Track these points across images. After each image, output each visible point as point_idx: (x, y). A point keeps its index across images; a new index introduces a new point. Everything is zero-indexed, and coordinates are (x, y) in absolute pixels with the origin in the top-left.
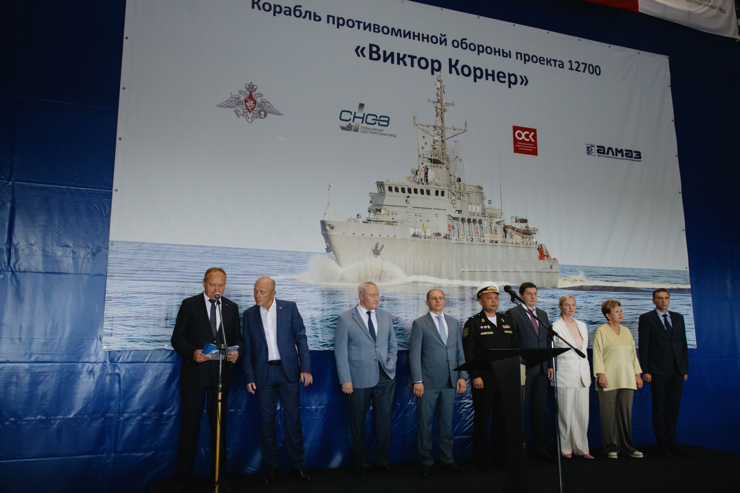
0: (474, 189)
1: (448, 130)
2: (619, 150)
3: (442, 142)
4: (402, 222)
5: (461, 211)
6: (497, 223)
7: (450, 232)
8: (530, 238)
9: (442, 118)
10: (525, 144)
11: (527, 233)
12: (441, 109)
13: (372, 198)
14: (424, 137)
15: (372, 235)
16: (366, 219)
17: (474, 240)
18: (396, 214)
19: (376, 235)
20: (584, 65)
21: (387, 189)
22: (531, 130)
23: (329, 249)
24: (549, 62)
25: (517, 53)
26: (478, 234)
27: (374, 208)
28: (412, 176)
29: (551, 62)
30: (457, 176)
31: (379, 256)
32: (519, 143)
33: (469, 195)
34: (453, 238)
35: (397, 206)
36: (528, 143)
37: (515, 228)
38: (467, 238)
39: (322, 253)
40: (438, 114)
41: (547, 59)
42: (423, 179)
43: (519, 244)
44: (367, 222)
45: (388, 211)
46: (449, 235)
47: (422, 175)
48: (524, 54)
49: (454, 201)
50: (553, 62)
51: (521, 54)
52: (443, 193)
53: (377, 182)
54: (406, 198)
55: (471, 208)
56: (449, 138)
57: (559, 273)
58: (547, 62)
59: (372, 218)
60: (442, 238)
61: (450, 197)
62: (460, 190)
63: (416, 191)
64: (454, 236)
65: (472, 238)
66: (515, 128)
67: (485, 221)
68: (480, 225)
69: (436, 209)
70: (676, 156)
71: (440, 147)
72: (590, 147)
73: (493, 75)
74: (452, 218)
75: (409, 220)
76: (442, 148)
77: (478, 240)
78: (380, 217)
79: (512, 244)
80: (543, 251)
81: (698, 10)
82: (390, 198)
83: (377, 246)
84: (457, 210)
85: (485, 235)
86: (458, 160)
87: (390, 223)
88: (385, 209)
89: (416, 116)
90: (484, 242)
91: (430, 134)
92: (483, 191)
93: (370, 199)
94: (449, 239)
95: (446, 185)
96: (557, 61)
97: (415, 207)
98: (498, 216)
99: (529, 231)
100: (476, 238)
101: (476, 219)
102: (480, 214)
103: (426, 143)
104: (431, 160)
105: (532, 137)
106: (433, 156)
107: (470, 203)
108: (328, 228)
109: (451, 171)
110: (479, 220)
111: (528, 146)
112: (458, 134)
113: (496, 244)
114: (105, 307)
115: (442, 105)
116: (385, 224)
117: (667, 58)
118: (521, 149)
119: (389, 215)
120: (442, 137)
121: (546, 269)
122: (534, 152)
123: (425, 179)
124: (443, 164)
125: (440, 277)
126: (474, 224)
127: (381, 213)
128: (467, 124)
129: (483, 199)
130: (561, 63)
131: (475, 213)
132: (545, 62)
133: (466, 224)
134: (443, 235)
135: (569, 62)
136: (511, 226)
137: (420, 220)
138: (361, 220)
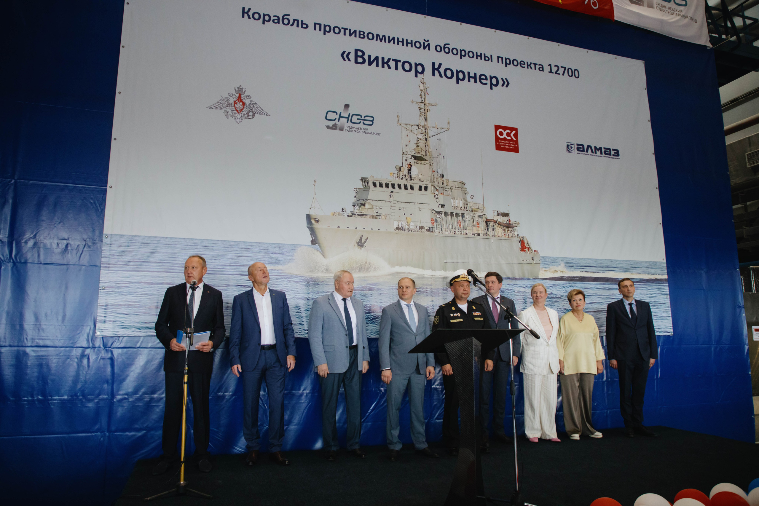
0: (456, 184)
1: (431, 129)
2: (598, 148)
3: (425, 140)
4: (386, 216)
5: (444, 205)
6: (479, 216)
7: (433, 225)
8: (512, 231)
9: (425, 118)
10: (506, 142)
11: (509, 226)
12: (424, 109)
13: (356, 193)
14: (407, 136)
15: (356, 228)
16: (350, 213)
17: (457, 233)
18: (380, 208)
19: (360, 228)
20: (563, 69)
21: (371, 184)
22: (512, 129)
23: (314, 242)
24: (529, 65)
25: (498, 57)
26: (461, 227)
27: (359, 202)
28: (396, 172)
29: (531, 66)
30: (440, 172)
31: (363, 248)
32: (501, 141)
33: (452, 190)
34: (436, 231)
35: (381, 201)
36: (510, 141)
37: (497, 221)
38: (450, 231)
39: (308, 245)
40: (422, 114)
41: (527, 63)
42: (407, 175)
43: (501, 236)
44: (351, 216)
45: (373, 206)
46: (432, 228)
47: (405, 171)
48: (505, 58)
49: (437, 196)
50: (534, 65)
51: (502, 58)
52: (426, 189)
53: (362, 178)
54: (390, 193)
55: (454, 202)
56: (432, 136)
57: (540, 264)
58: (528, 66)
59: (357, 212)
60: (425, 230)
61: (433, 191)
62: (443, 186)
63: (399, 186)
64: (436, 229)
65: (455, 231)
66: (497, 127)
67: (468, 215)
68: (463, 219)
69: (419, 203)
70: (652, 154)
71: (424, 145)
72: (570, 145)
73: (475, 77)
74: (435, 212)
75: (392, 214)
76: (426, 146)
77: (461, 232)
78: (364, 211)
79: (494, 236)
80: (524, 243)
81: (670, 19)
82: (374, 193)
83: (361, 239)
84: (439, 205)
85: (468, 228)
86: (441, 156)
87: (374, 216)
88: (369, 204)
89: (400, 116)
90: (466, 234)
91: (413, 133)
92: (465, 186)
93: (354, 194)
94: (432, 231)
95: (430, 181)
96: (537, 64)
97: (399, 202)
98: (480, 210)
99: (511, 224)
100: (459, 230)
101: (458, 213)
102: (462, 208)
103: (410, 141)
104: (414, 157)
105: (513, 135)
106: (416, 153)
107: (453, 198)
108: (313, 221)
109: (435, 167)
110: (462, 213)
111: (510, 144)
112: (441, 133)
113: (478, 237)
114: (99, 296)
115: (425, 106)
116: (369, 218)
117: (642, 63)
118: (503, 146)
119: (373, 209)
120: (425, 135)
121: (527, 260)
122: (516, 150)
123: (409, 175)
124: (426, 160)
125: (423, 268)
126: (457, 218)
127: (365, 208)
128: (450, 124)
129: (465, 194)
130: (541, 66)
131: (457, 207)
132: (526, 66)
133: (449, 217)
134: (426, 228)
135: (549, 65)
136: (493, 219)
137: (404, 213)
138: (346, 214)
